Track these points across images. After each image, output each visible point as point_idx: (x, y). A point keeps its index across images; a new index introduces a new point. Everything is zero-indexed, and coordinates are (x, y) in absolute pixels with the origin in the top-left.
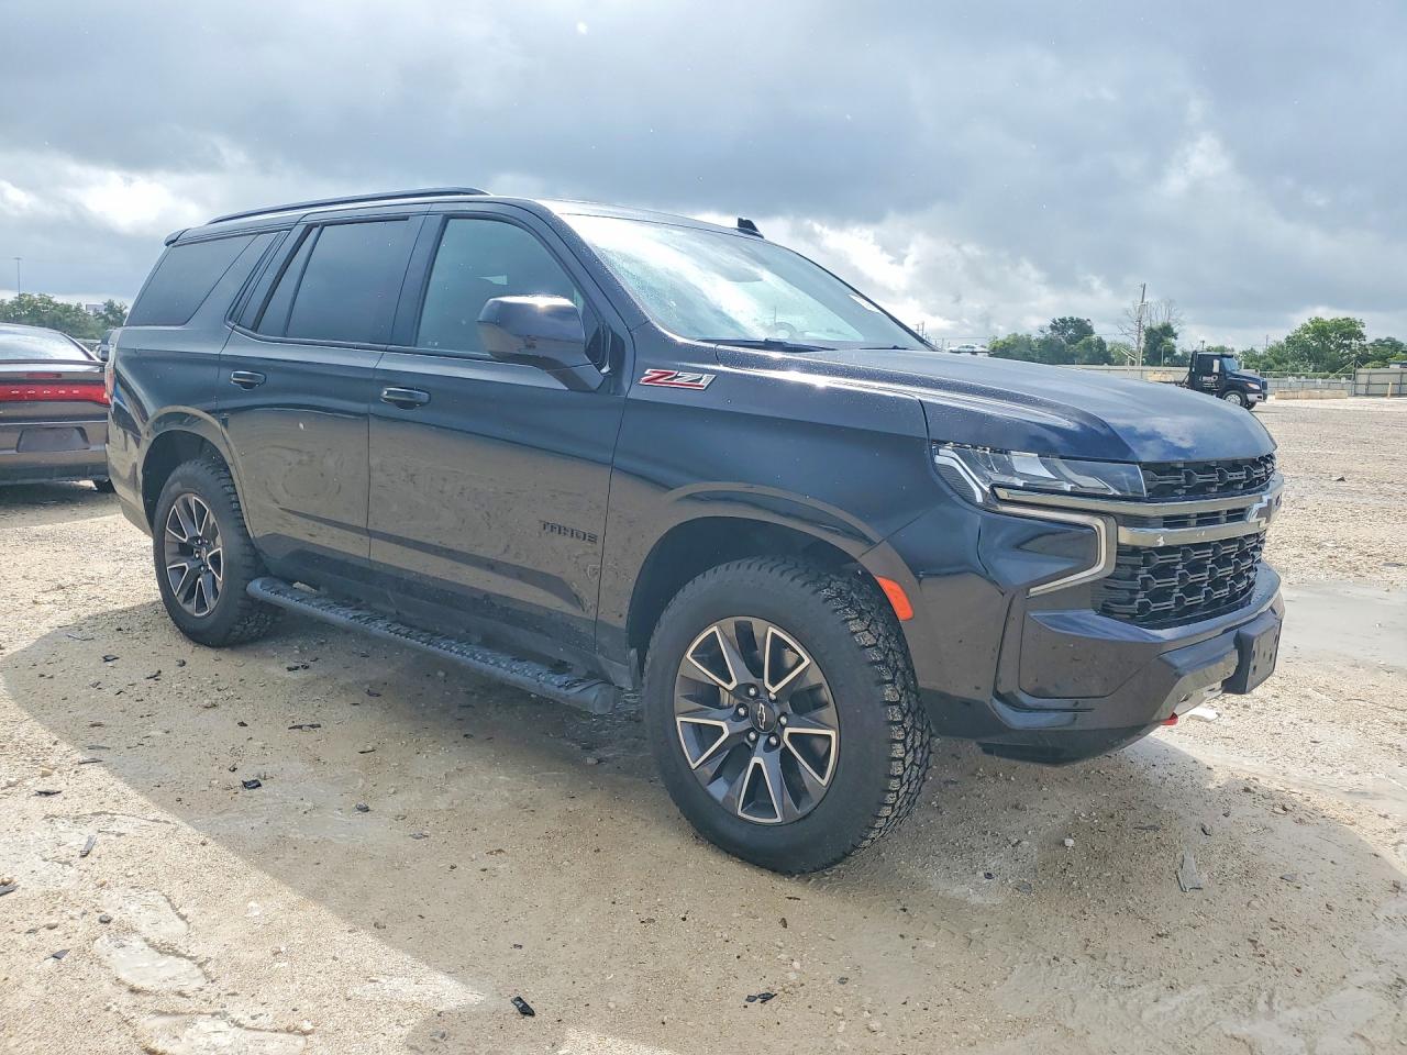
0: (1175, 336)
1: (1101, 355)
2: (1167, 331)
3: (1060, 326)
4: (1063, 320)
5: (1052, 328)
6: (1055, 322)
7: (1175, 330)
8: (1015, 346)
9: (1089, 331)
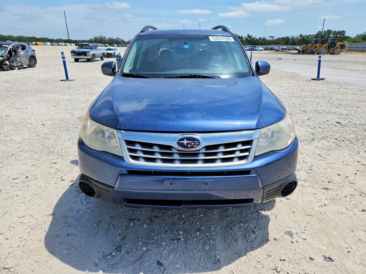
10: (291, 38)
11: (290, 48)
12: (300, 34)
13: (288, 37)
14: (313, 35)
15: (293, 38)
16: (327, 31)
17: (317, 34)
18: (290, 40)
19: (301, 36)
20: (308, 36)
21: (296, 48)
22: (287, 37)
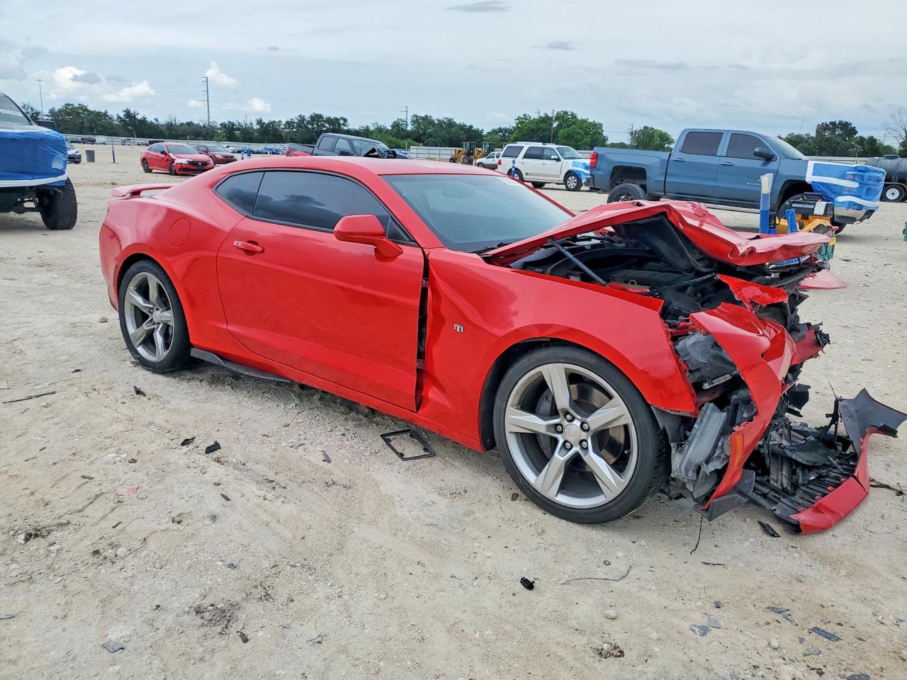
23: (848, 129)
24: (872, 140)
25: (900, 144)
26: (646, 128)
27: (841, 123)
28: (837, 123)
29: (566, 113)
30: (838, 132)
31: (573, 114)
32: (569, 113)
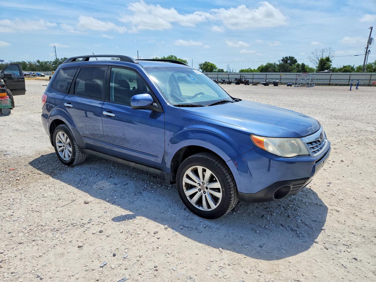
0: (331, 62)
1: (303, 69)
2: (328, 59)
3: (285, 60)
4: (286, 58)
5: (282, 60)
6: (283, 58)
7: (331, 59)
8: (270, 67)
9: (297, 62)
10: (28, 63)
11: (33, 73)
12: (37, 60)
13: (25, 63)
14: (51, 61)
15: (30, 64)
16: (64, 58)
17: (54, 61)
18: (27, 65)
19: (38, 62)
20: (47, 62)
21: (40, 74)
22: (23, 62)
23: (293, 61)
24: (303, 65)
25: (317, 67)
26: (206, 62)
27: (290, 57)
28: (288, 57)
29: (172, 56)
30: (289, 62)
31: (175, 57)
32: (174, 56)
